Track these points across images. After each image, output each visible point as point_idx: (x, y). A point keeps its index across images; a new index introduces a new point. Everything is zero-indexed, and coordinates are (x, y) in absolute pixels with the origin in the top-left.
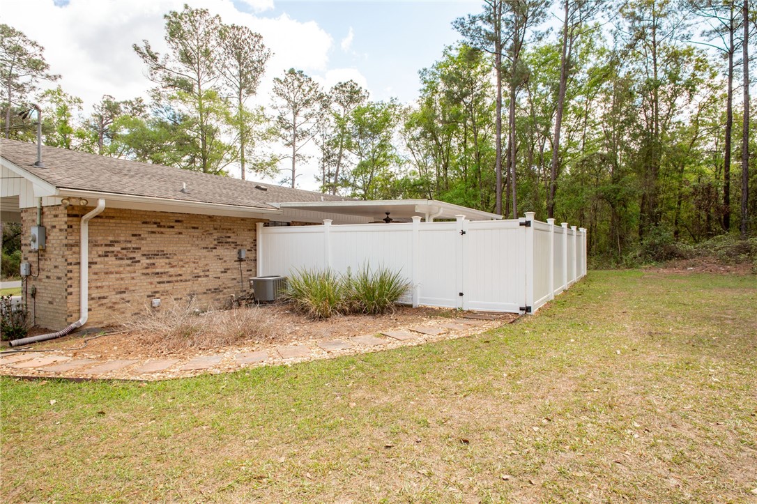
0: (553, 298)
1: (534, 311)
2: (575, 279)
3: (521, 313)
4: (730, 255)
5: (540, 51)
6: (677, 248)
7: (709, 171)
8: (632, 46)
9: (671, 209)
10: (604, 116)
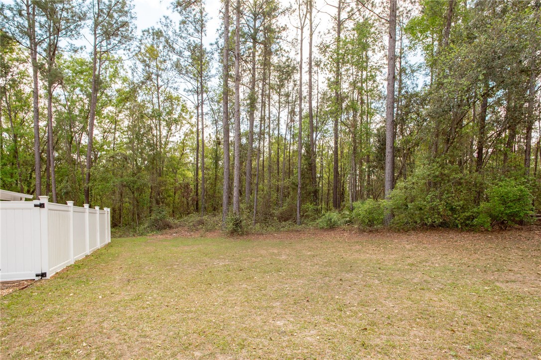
0: (73, 263)
1: (48, 277)
2: (99, 245)
3: (37, 279)
4: (195, 226)
5: (75, 61)
6: (169, 222)
7: (190, 174)
8: (143, 83)
9: (169, 196)
10: (128, 127)
